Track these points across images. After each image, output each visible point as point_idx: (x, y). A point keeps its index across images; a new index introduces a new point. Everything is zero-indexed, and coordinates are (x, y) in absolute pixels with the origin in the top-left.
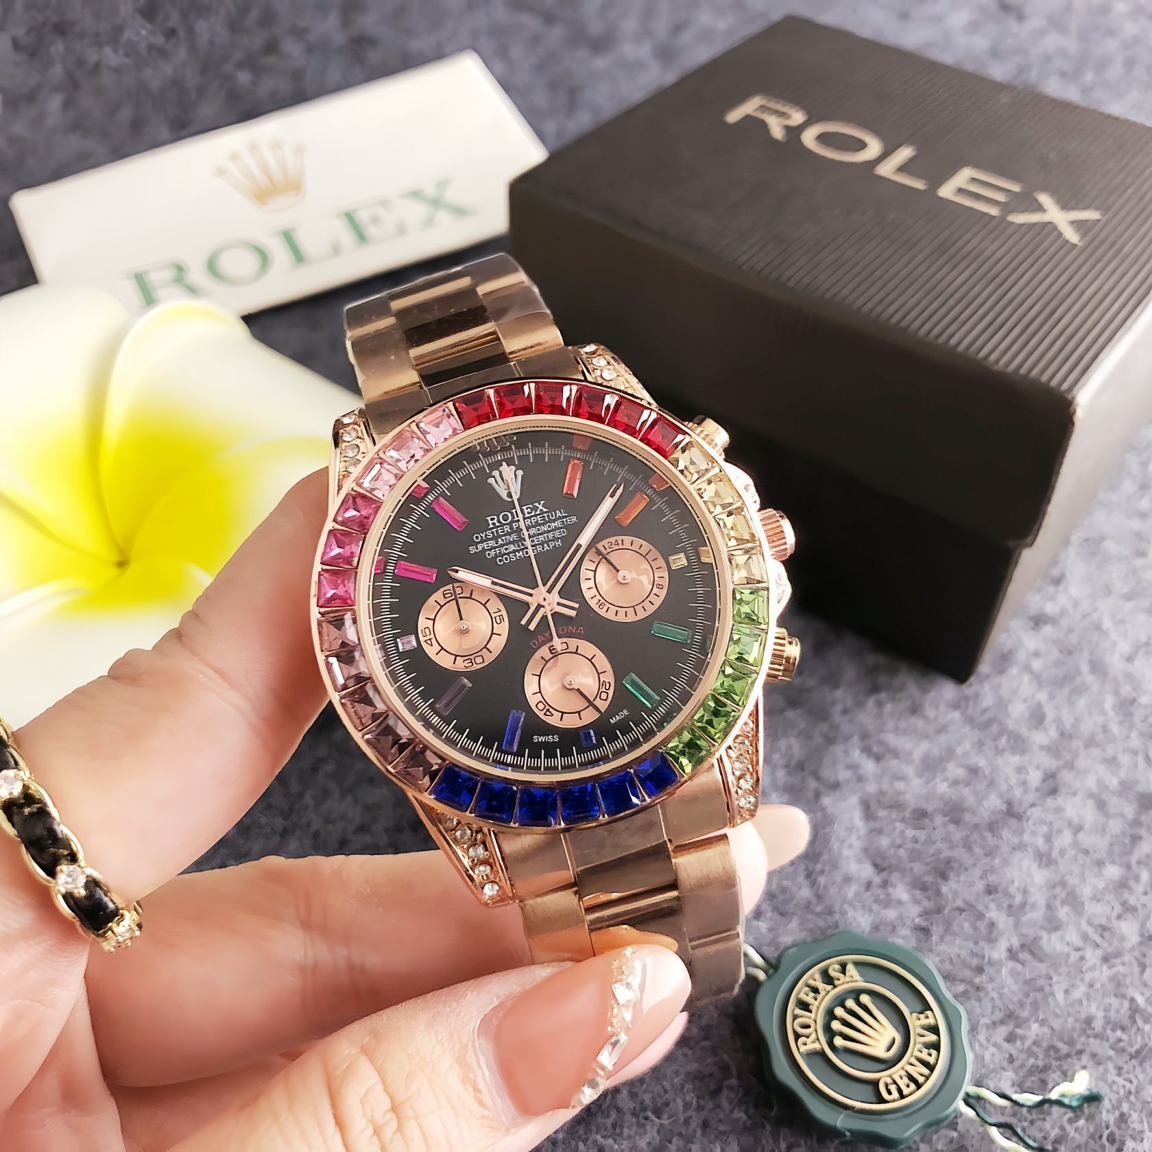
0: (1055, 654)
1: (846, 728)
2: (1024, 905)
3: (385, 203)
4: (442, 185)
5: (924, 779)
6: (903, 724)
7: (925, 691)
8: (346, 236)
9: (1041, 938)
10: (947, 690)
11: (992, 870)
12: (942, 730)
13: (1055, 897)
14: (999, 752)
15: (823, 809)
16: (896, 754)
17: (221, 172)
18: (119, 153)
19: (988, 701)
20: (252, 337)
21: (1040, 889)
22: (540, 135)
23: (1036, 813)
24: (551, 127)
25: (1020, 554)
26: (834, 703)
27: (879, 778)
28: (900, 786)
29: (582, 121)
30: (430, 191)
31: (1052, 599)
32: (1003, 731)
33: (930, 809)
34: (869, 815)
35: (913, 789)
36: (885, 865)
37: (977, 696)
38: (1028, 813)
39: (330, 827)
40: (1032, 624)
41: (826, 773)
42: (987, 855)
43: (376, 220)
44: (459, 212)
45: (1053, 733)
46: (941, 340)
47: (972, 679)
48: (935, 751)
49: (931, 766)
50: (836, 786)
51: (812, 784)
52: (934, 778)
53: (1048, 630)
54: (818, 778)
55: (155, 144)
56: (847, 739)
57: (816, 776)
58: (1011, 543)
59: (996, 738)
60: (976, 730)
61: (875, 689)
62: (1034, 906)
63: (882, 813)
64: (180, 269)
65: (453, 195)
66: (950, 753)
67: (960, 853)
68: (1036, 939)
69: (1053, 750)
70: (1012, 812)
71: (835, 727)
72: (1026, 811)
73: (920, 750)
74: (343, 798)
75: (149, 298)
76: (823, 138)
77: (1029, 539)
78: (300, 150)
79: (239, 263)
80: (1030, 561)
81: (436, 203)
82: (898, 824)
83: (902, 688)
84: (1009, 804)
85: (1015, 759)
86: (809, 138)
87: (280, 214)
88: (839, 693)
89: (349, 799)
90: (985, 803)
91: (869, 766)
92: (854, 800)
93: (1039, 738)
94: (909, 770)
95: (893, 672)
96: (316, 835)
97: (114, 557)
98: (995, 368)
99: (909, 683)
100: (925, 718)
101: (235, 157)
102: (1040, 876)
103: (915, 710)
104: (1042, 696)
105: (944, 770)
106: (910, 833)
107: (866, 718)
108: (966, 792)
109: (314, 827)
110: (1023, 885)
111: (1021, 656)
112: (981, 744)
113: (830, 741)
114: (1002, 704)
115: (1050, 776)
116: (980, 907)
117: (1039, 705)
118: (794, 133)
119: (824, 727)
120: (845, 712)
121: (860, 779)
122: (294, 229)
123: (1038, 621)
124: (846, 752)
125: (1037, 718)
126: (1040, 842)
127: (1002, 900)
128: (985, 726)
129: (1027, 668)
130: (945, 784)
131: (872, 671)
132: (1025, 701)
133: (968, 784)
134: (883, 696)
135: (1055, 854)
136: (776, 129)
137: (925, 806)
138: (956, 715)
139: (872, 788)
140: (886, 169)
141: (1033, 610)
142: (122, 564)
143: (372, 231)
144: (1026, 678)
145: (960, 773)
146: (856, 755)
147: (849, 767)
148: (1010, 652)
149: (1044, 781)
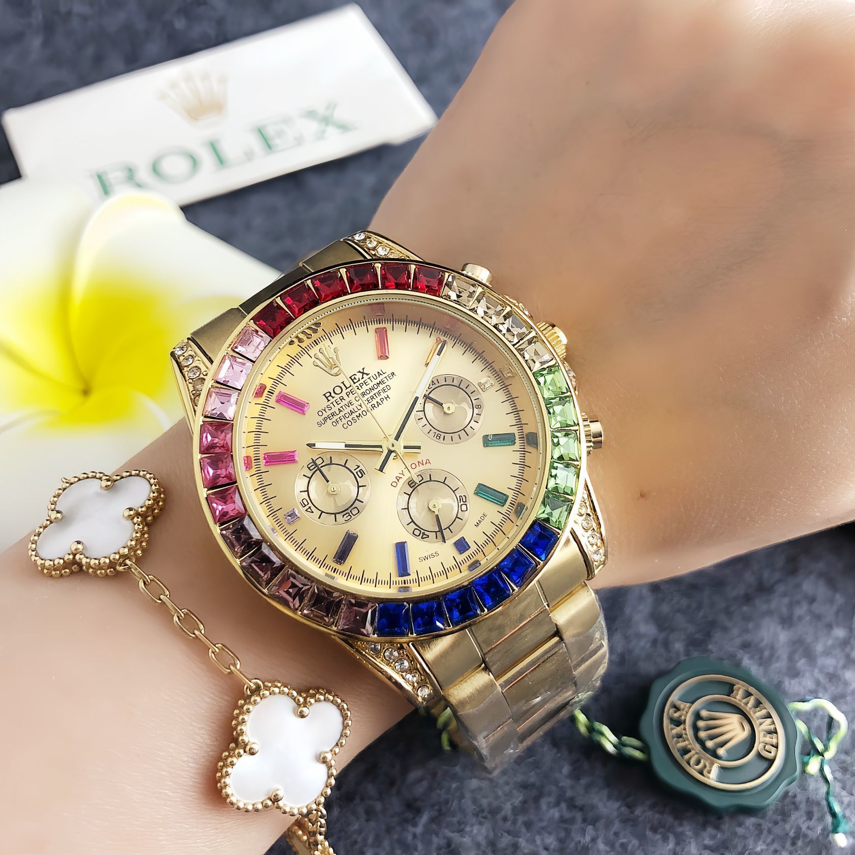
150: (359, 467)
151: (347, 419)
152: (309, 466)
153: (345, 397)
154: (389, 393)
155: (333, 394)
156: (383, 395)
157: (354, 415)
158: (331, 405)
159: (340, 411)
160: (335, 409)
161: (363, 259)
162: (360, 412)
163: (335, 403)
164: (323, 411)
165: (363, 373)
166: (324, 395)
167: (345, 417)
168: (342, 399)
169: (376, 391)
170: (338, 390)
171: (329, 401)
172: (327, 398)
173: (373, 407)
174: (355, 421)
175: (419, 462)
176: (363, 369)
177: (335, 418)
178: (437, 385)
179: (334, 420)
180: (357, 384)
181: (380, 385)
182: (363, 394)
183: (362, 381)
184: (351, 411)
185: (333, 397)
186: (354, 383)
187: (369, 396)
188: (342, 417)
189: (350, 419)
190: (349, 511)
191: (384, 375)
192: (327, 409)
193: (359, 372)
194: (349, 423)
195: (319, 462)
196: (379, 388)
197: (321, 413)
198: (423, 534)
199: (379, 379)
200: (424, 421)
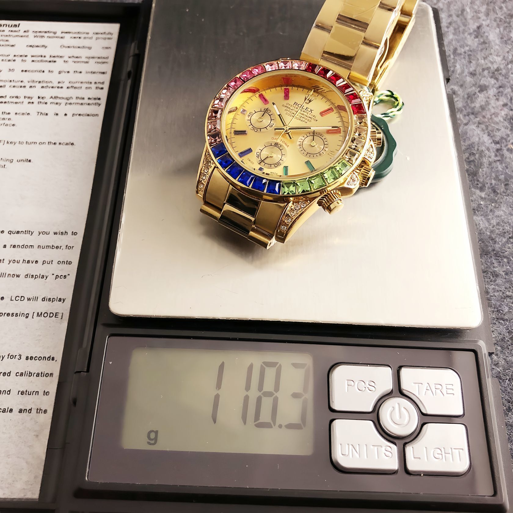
150: (273, 124)
151: (290, 113)
152: (265, 109)
154: (308, 122)
155: (297, 105)
156: (306, 121)
158: (292, 106)
159: (292, 110)
160: (292, 108)
162: (295, 116)
163: (294, 107)
168: (297, 108)
169: (306, 118)
173: (300, 119)
175: (286, 143)
176: (313, 110)
177: (289, 110)
178: (321, 137)
179: (287, 109)
180: (306, 111)
181: (310, 118)
182: (303, 114)
183: (308, 112)
184: (294, 113)
186: (306, 110)
189: (291, 114)
190: (255, 128)
191: (314, 118)
192: (290, 105)
193: (311, 109)
195: (269, 111)
196: (308, 118)
197: (287, 104)
198: (259, 156)
199: (312, 117)
200: (303, 138)
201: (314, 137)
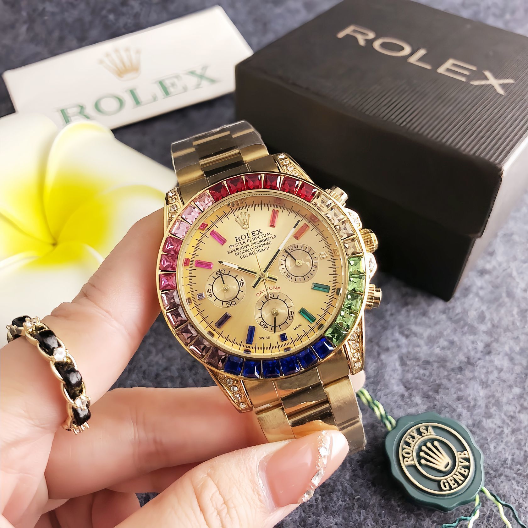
0: (490, 288)
1: (392, 322)
2: (475, 406)
3: (177, 77)
4: (205, 68)
5: (429, 347)
6: (419, 321)
7: (429, 305)
8: (159, 92)
9: (482, 421)
10: (440, 304)
11: (460, 390)
12: (437, 323)
13: (489, 402)
14: (464, 334)
15: (381, 360)
16: (415, 334)
17: (101, 62)
18: (54, 53)
19: (459, 310)
20: (116, 139)
21: (483, 398)
22: (250, 45)
23: (481, 363)
24: (255, 40)
25: (475, 241)
26: (387, 310)
27: (408, 346)
28: (418, 350)
29: (270, 37)
30: (199, 71)
31: (489, 262)
32: (466, 324)
33: (431, 360)
34: (403, 363)
35: (423, 351)
36: (410, 386)
37: (454, 307)
38: (477, 363)
39: (151, 368)
40: (479, 274)
41: (383, 343)
42: (457, 383)
43: (173, 85)
44: (212, 81)
45: (489, 325)
46: (439, 139)
47: (452, 300)
48: (434, 333)
49: (432, 341)
50: (387, 350)
51: (376, 348)
52: (433, 346)
53: (487, 277)
54: (379, 346)
55: (70, 49)
56: (393, 327)
57: (378, 344)
58: (471, 236)
59: (463, 327)
60: (453, 324)
61: (406, 304)
62: (480, 406)
63: (409, 363)
64: (82, 107)
65: (209, 73)
66: (440, 335)
67: (445, 382)
68: (480, 422)
69: (489, 333)
70: (470, 362)
71: (387, 322)
72: (476, 362)
73: (427, 333)
74: (157, 354)
75: (67, 120)
76: (383, 45)
77: (479, 234)
78: (138, 52)
79: (109, 105)
80: (479, 244)
81: (201, 77)
82: (417, 368)
83: (418, 304)
84: (468, 358)
85: (471, 338)
86: (377, 45)
87: (129, 82)
88: (389, 306)
89: (160, 355)
90: (457, 358)
91: (403, 340)
92: (396, 356)
93: (483, 328)
94: (422, 342)
95: (415, 296)
96: (144, 372)
97: (51, 241)
98: (464, 153)
99: (422, 301)
100: (429, 318)
101: (108, 55)
102: (482, 393)
103: (424, 314)
104: (484, 308)
105: (438, 342)
106: (422, 372)
107: (401, 317)
108: (448, 353)
109: (143, 368)
110: (474, 397)
111: (474, 289)
112: (455, 330)
113: (385, 328)
114: (465, 312)
115: (487, 345)
116: (454, 406)
117: (483, 312)
118: (370, 42)
119: (382, 322)
120: (392, 315)
121: (399, 346)
122: (135, 89)
123: (482, 272)
124: (393, 334)
125: (482, 318)
126: (483, 376)
127: (465, 403)
128: (457, 322)
129: (477, 295)
130: (438, 349)
131: (404, 296)
132: (476, 310)
133: (449, 349)
134: (410, 307)
135: (489, 382)
136: (362, 42)
137: (429, 359)
138: (444, 317)
139: (404, 350)
140: (413, 60)
141: (480, 268)
142: (54, 245)
143: (171, 90)
144: (477, 299)
145: (446, 344)
146: (397, 335)
147: (393, 341)
148: (469, 287)
149: (484, 348)
150: (242, 280)
151: (244, 254)
152: (217, 273)
153: (246, 242)
154: (269, 246)
155: (240, 239)
156: (266, 246)
157: (248, 253)
158: (238, 244)
159: (241, 248)
160: (239, 247)
161: (279, 172)
162: (251, 252)
163: (240, 244)
164: (232, 246)
165: (259, 232)
166: (236, 238)
167: (243, 252)
168: (244, 242)
169: (263, 243)
170: (243, 237)
171: (237, 241)
172: (237, 240)
173: (259, 251)
174: (247, 256)
175: (274, 287)
176: (260, 230)
177: (239, 251)
178: (297, 249)
179: (237, 252)
180: (254, 237)
181: (266, 240)
182: (256, 243)
183: (257, 236)
184: (247, 250)
185: (240, 240)
187: (259, 245)
188: (241, 252)
189: (245, 254)
190: (230, 302)
191: (270, 236)
192: (235, 246)
193: (258, 230)
194: (244, 256)
195: (223, 272)
196: (265, 242)
197: (231, 247)
198: (265, 325)
199: (267, 237)
200: (284, 266)
201: (291, 255)
